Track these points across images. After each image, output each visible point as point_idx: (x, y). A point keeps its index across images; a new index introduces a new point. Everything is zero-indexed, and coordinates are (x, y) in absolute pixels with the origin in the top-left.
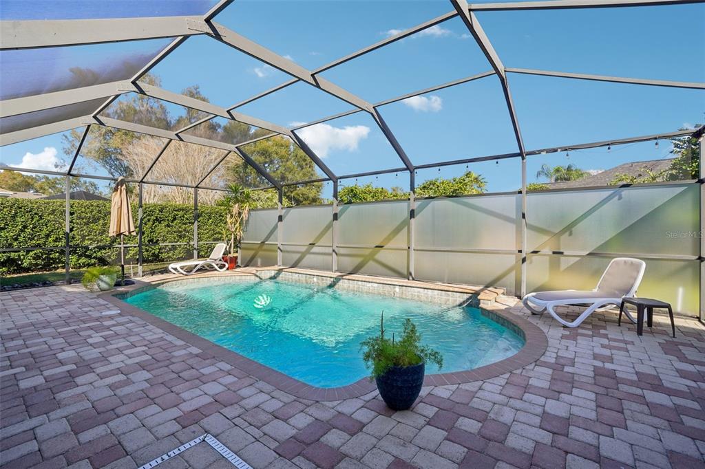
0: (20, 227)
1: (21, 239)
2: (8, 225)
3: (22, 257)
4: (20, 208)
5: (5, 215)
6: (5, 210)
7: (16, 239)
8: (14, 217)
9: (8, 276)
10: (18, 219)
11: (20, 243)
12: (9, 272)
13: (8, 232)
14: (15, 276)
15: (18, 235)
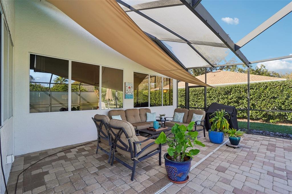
0: (286, 97)
1: (286, 104)
2: (279, 96)
3: (287, 114)
4: (286, 86)
5: (277, 90)
6: (277, 87)
7: (283, 104)
8: (282, 91)
9: (280, 124)
10: (284, 92)
11: (286, 106)
12: (280, 122)
13: (279, 100)
14: (283, 125)
15: (284, 102)
